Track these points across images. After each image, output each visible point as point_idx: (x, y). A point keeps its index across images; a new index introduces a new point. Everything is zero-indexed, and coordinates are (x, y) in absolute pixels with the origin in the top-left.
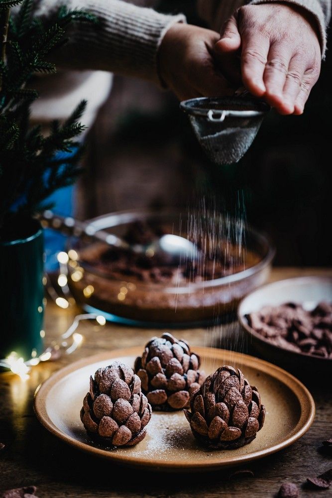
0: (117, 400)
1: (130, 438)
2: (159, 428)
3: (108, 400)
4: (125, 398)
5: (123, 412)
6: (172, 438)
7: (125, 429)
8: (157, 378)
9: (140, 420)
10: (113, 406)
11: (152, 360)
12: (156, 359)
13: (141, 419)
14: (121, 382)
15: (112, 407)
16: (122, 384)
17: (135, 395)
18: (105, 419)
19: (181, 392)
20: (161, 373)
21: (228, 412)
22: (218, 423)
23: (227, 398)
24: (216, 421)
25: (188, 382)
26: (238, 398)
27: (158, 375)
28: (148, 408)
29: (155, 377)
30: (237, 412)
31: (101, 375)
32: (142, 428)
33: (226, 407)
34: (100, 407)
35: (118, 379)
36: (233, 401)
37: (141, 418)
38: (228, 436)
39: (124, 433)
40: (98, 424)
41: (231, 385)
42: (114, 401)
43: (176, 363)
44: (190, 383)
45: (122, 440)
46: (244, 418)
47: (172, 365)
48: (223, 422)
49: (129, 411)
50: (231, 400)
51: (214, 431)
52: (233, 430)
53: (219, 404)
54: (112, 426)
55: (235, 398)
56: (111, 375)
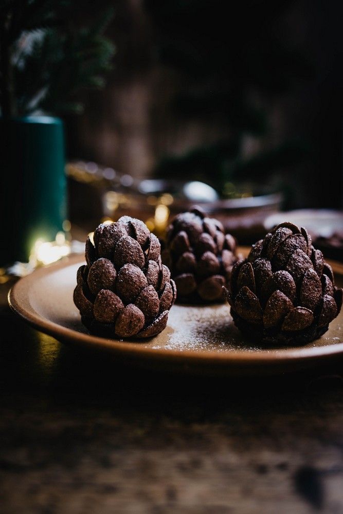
0: (123, 266)
1: (142, 324)
2: (186, 321)
3: (110, 266)
4: (136, 263)
5: (131, 283)
6: (204, 331)
7: (134, 309)
9: (157, 298)
10: (117, 274)
11: (178, 235)
12: (183, 234)
13: (159, 297)
14: (130, 240)
15: (115, 275)
16: (130, 242)
17: (150, 261)
18: (103, 293)
19: (214, 277)
20: (189, 251)
21: (294, 284)
22: (279, 300)
23: (290, 265)
24: (277, 298)
25: (224, 264)
26: (307, 265)
27: (185, 255)
28: (171, 283)
29: (181, 257)
30: (307, 284)
32: (161, 311)
33: (290, 276)
34: (96, 276)
35: (125, 235)
36: (300, 269)
37: (160, 295)
38: (296, 322)
39: (132, 315)
40: (93, 301)
41: (295, 247)
42: (118, 267)
43: (208, 240)
44: (226, 266)
45: (130, 327)
46: (317, 295)
48: (288, 299)
49: (141, 283)
50: (297, 268)
51: (274, 313)
52: (304, 312)
53: (278, 273)
54: (113, 304)
55: (303, 264)
56: (115, 230)
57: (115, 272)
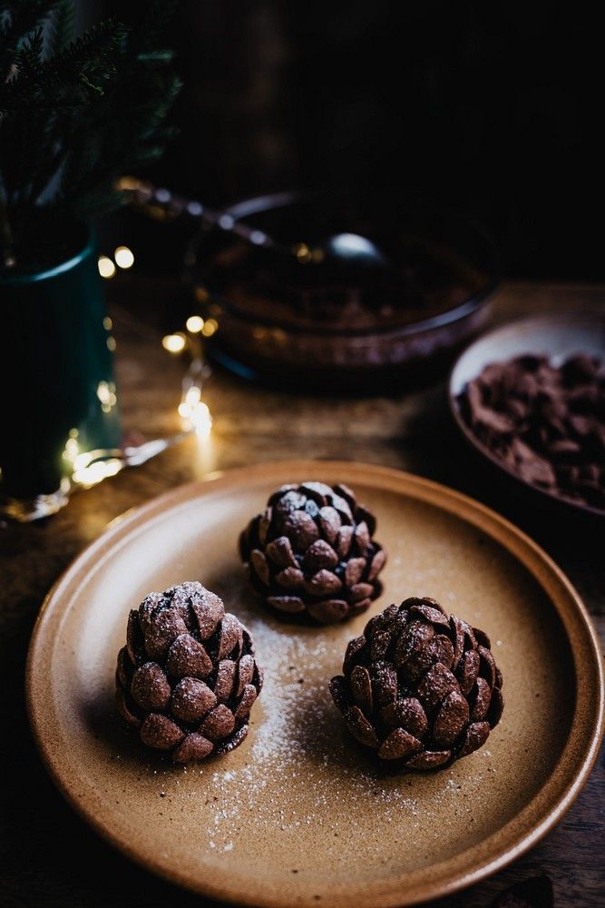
0: (179, 682)
1: (209, 753)
3: (161, 680)
7: (197, 739)
8: (284, 575)
10: (172, 693)
11: (276, 541)
12: (285, 540)
14: (190, 643)
15: (168, 695)
16: (190, 647)
17: (221, 666)
19: (332, 601)
20: (295, 567)
21: (424, 720)
22: (400, 743)
23: (424, 689)
24: (396, 739)
25: (348, 583)
26: (448, 688)
27: (287, 572)
29: (281, 573)
30: (444, 718)
31: (149, 620)
32: (238, 727)
33: (420, 707)
34: (142, 692)
35: (183, 634)
36: (437, 694)
42: (173, 680)
43: (324, 549)
44: (352, 584)
46: (458, 725)
47: (316, 553)
48: (413, 740)
49: (205, 706)
50: (432, 694)
52: (433, 758)
53: (403, 705)
54: (167, 737)
55: (442, 688)
56: (168, 626)
57: (168, 692)
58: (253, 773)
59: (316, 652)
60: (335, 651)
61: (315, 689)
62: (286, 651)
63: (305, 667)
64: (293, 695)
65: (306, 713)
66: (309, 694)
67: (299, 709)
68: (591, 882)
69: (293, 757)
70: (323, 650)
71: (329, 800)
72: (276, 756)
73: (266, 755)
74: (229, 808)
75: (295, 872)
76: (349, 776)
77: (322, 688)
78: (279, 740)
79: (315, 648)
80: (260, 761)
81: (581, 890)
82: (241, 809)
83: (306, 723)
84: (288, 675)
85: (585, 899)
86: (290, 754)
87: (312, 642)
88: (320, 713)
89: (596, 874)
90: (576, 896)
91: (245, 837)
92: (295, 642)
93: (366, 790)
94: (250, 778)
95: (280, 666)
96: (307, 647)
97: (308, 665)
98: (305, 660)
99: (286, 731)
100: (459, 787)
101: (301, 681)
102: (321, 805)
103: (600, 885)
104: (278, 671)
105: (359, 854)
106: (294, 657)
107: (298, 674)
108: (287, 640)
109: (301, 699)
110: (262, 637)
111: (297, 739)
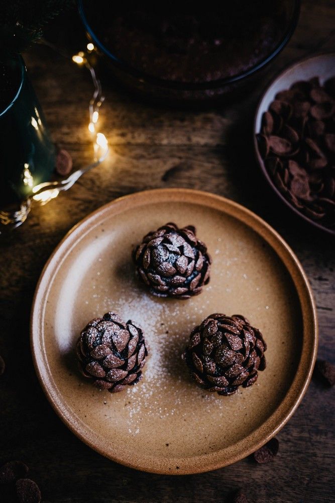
0: (109, 370)
8: (158, 288)
15: (105, 375)
20: (163, 285)
29: (156, 287)
31: (92, 346)
43: (179, 280)
44: (193, 289)
53: (218, 379)
55: (237, 373)
56: (102, 352)
58: (146, 388)
59: (174, 314)
60: (184, 313)
61: (174, 337)
62: (159, 314)
63: (169, 323)
64: (163, 341)
65: (170, 352)
66: (171, 340)
67: (167, 349)
68: (296, 434)
69: (165, 378)
70: (178, 312)
71: (181, 401)
72: (156, 377)
73: (152, 377)
74: (136, 408)
75: (167, 445)
76: (191, 388)
77: (178, 336)
78: (157, 368)
79: (174, 312)
80: (149, 381)
81: (291, 438)
82: (141, 408)
83: (170, 357)
84: (160, 329)
85: (292, 442)
86: (163, 376)
87: (172, 307)
88: (177, 351)
89: (298, 430)
90: (289, 441)
91: (144, 424)
92: (164, 307)
93: (198, 395)
94: (145, 390)
95: (157, 323)
96: (169, 310)
97: (170, 322)
98: (169, 319)
99: (160, 363)
100: (242, 393)
101: (167, 332)
102: (178, 404)
103: (299, 435)
104: (155, 326)
105: (195, 432)
106: (163, 317)
107: (165, 328)
108: (159, 307)
109: (167, 343)
110: (146, 305)
111: (166, 367)
